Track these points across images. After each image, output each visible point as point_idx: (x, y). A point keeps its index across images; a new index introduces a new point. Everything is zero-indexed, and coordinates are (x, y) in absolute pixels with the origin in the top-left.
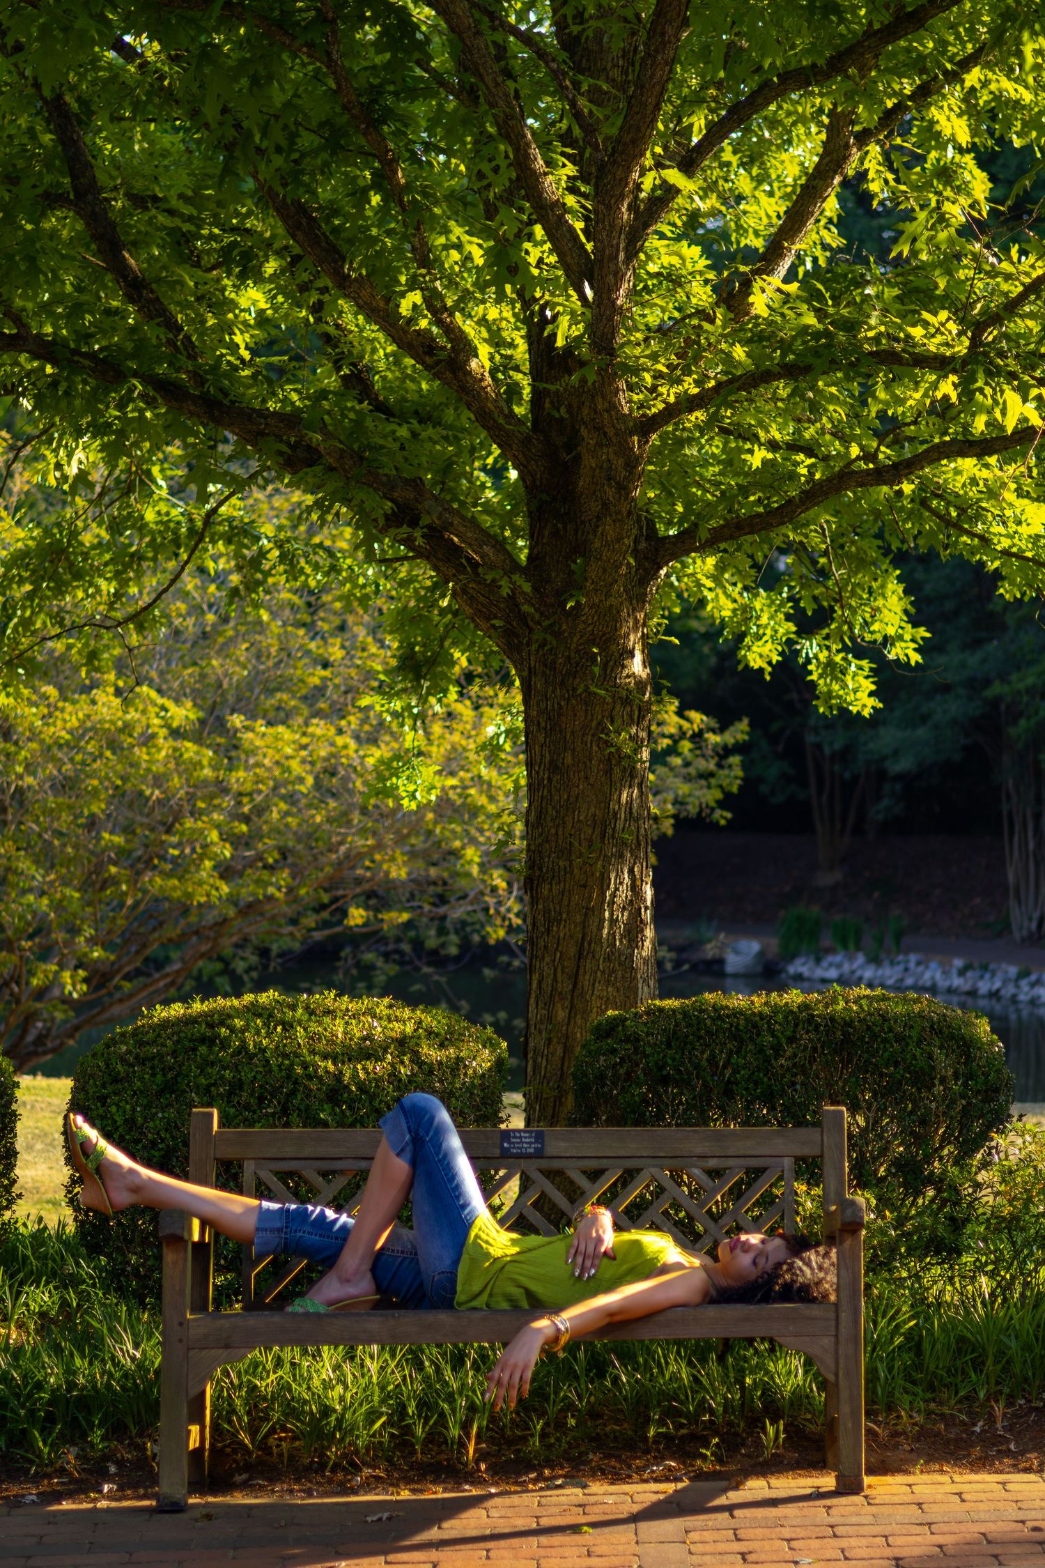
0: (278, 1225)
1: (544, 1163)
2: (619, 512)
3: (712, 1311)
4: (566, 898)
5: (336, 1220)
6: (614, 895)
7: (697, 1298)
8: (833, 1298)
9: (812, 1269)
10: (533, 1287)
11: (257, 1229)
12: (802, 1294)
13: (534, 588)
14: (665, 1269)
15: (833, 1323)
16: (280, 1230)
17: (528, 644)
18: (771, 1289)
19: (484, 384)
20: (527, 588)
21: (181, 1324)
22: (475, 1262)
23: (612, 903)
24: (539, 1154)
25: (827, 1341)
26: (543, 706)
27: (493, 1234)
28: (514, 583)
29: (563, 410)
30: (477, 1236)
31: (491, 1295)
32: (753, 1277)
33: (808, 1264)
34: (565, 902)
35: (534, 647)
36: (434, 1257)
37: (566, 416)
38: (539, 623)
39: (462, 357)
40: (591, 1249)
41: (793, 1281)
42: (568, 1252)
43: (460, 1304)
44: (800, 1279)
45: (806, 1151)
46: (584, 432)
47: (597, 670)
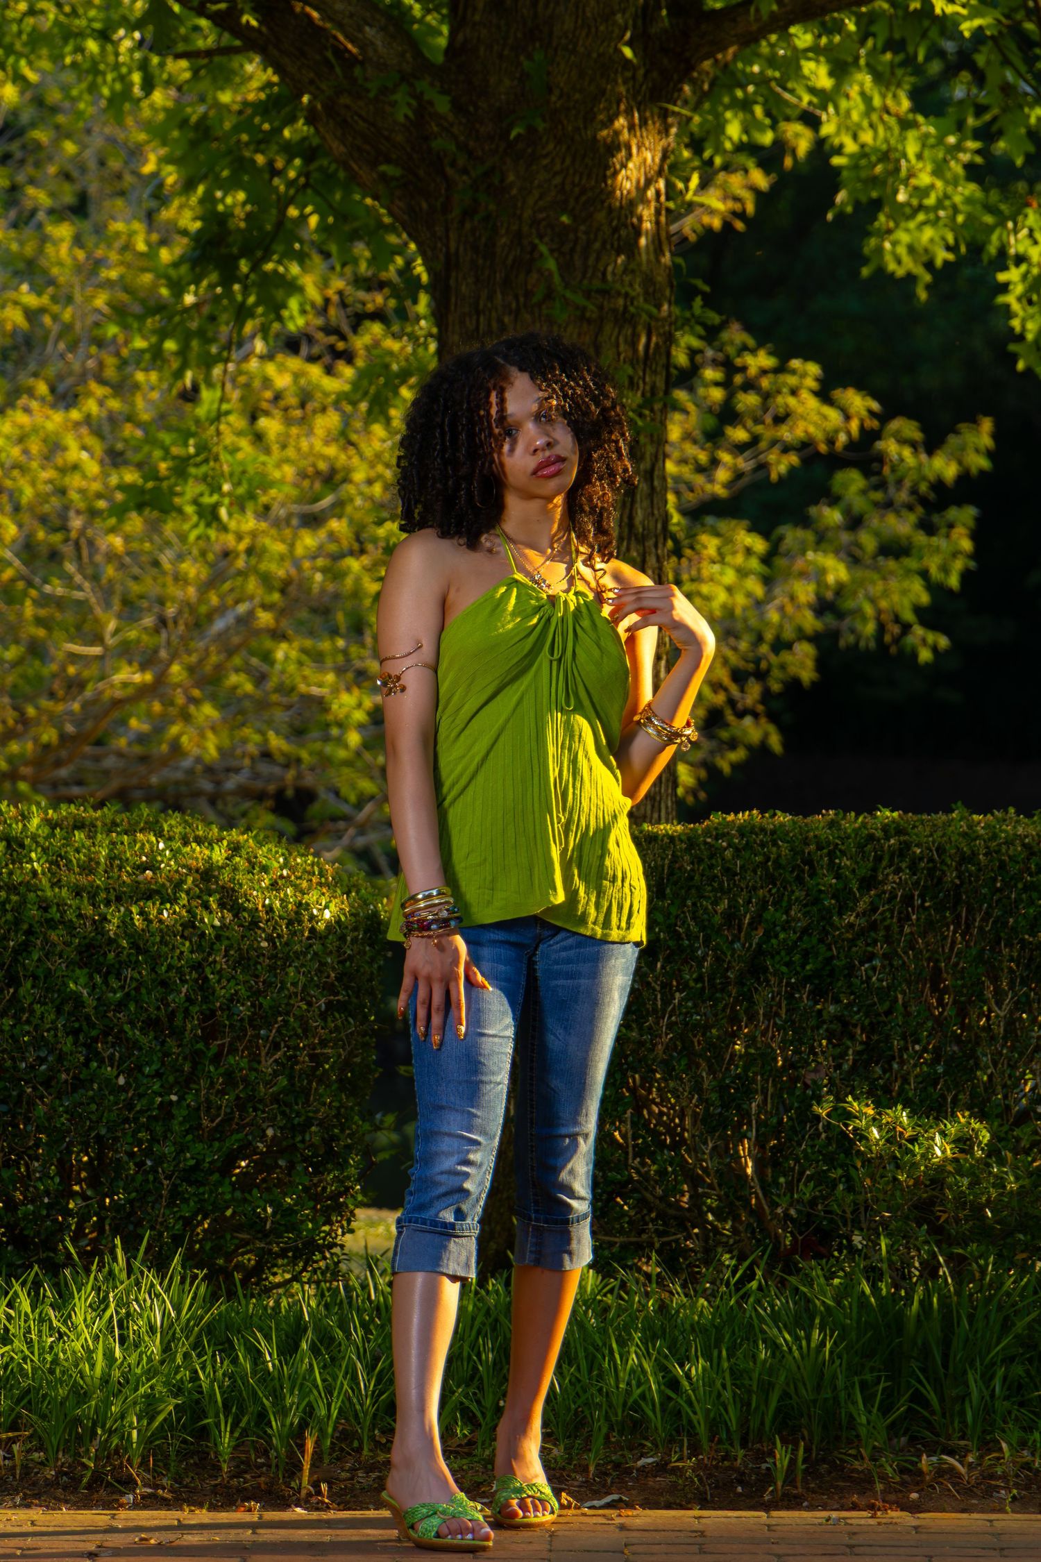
13: (457, 107)
17: (445, 209)
20: (442, 105)
28: (418, 97)
35: (456, 215)
38: (464, 171)
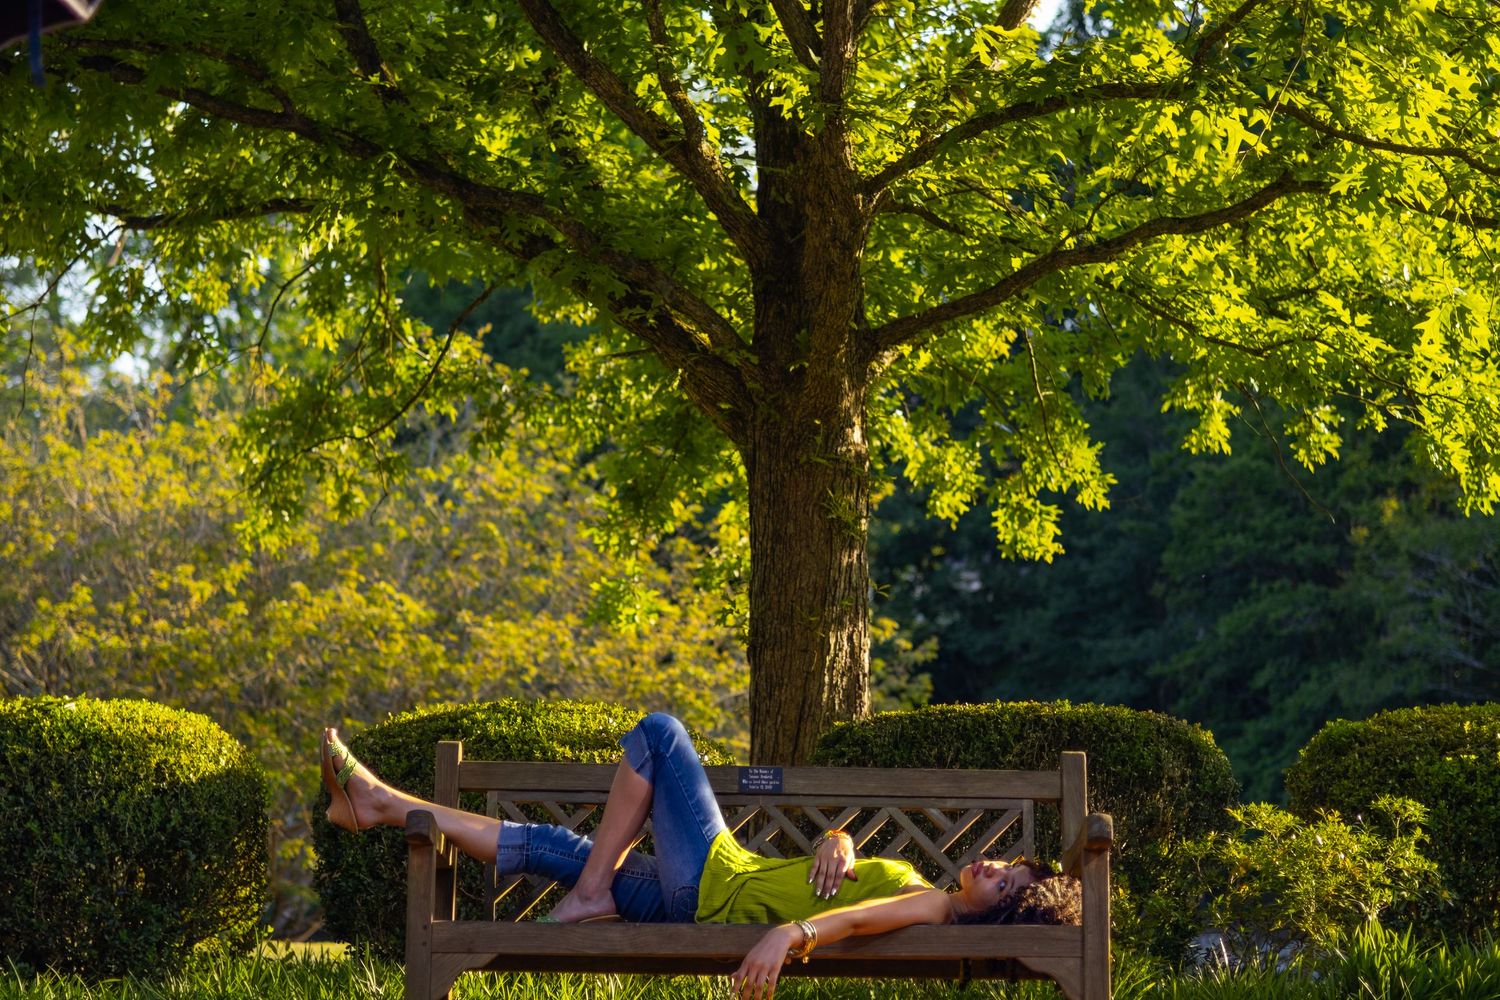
0: (520, 842)
1: (782, 800)
2: (843, 274)
3: (955, 930)
4: (787, 663)
5: (578, 841)
6: (833, 661)
7: (938, 917)
8: (1077, 922)
9: (1055, 896)
10: (775, 905)
11: (499, 847)
12: (1048, 916)
14: (907, 889)
15: (1079, 944)
16: (521, 847)
17: (753, 420)
18: (1014, 911)
19: (714, 167)
20: (755, 359)
21: (425, 927)
22: (716, 877)
23: (832, 668)
24: (777, 792)
25: (1073, 963)
26: (766, 478)
27: (734, 851)
29: (788, 197)
30: (717, 852)
31: (731, 911)
32: (995, 902)
33: (1052, 891)
34: (787, 667)
35: (758, 422)
36: (674, 871)
37: (790, 202)
38: (763, 399)
39: (694, 138)
40: (832, 869)
41: (1036, 906)
42: (809, 872)
43: (701, 919)
44: (1044, 903)
45: (1046, 794)
46: (808, 209)
47: (819, 440)
